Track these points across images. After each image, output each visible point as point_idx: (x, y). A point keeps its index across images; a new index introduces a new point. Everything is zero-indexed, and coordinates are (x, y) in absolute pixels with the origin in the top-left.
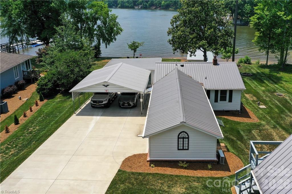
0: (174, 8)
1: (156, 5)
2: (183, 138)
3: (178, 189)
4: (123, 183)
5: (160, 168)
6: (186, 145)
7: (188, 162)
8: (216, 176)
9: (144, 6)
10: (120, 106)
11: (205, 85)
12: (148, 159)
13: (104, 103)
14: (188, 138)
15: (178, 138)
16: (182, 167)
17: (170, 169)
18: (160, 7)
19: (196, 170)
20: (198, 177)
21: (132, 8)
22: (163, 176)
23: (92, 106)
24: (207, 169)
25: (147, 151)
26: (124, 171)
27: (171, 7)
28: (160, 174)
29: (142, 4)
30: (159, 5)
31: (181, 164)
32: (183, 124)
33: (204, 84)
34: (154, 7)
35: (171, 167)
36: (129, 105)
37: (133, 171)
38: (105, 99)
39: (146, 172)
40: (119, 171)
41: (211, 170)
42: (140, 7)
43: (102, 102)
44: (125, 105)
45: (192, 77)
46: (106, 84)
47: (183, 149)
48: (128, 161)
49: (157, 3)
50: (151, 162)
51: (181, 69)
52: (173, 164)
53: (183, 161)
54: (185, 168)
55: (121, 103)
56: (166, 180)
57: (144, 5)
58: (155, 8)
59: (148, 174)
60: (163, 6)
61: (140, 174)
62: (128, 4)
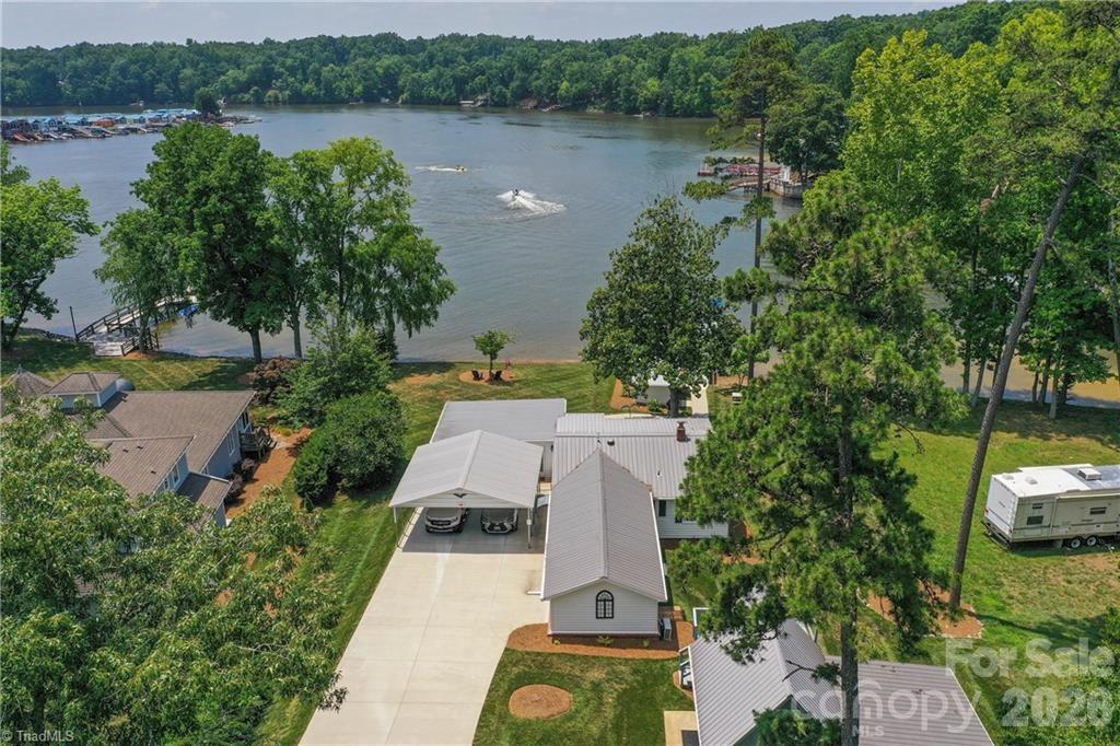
0: (604, 105)
1: (539, 93)
2: (605, 601)
3: (596, 674)
4: (515, 665)
5: (567, 646)
6: (609, 611)
7: (612, 636)
8: (655, 658)
9: (496, 100)
10: (484, 530)
11: (655, 491)
12: (550, 632)
13: (453, 524)
14: (612, 600)
15: (597, 600)
16: (603, 645)
17: (583, 647)
18: (553, 100)
19: (624, 648)
20: (626, 659)
21: (452, 104)
22: (574, 657)
23: (428, 531)
24: (643, 648)
25: (546, 620)
26: (514, 650)
27: (593, 104)
28: (571, 655)
29: (489, 90)
30: (547, 96)
31: (601, 640)
32: (604, 580)
33: (654, 487)
34: (532, 104)
35: (588, 644)
36: (503, 528)
37: (528, 649)
38: (454, 518)
39: (548, 651)
40: (506, 649)
41: (647, 648)
42: (479, 103)
43: (449, 522)
44: (496, 528)
45: (631, 470)
46: (460, 493)
47: (605, 617)
48: (517, 635)
49: (541, 87)
50: (555, 636)
51: (608, 450)
52: (590, 640)
53: (604, 636)
54: (608, 646)
55: (488, 524)
56: (579, 661)
57: (493, 93)
58: (536, 107)
59: (550, 654)
60: (563, 99)
61: (539, 654)
62: (436, 90)
